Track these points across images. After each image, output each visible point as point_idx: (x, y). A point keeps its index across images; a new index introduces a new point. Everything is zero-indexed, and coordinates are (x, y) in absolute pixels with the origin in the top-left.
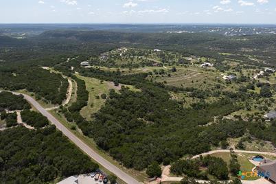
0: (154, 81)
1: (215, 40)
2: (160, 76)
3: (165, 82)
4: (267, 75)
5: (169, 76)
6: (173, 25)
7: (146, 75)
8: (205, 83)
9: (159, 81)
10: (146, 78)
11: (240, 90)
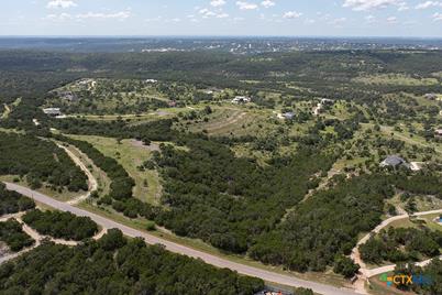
0: (187, 132)
1: (227, 61)
2: (193, 121)
3: (205, 131)
4: (328, 108)
5: (206, 120)
6: (144, 39)
7: (169, 123)
8: (260, 126)
9: (194, 130)
10: (173, 128)
11: (310, 132)
